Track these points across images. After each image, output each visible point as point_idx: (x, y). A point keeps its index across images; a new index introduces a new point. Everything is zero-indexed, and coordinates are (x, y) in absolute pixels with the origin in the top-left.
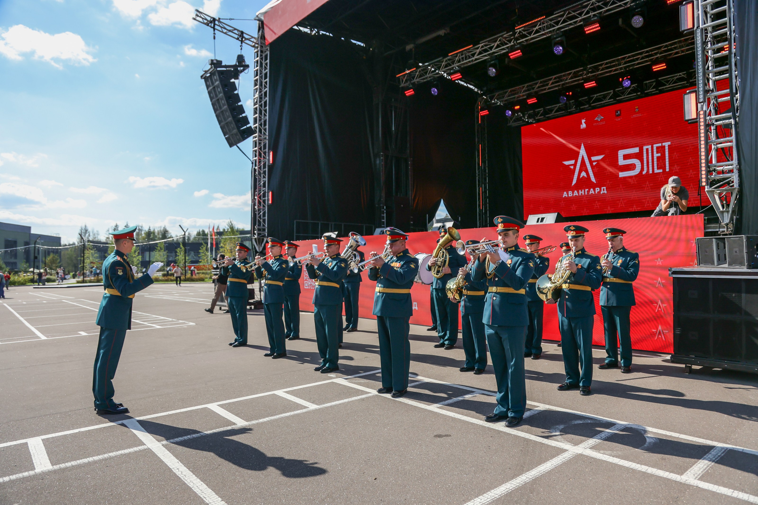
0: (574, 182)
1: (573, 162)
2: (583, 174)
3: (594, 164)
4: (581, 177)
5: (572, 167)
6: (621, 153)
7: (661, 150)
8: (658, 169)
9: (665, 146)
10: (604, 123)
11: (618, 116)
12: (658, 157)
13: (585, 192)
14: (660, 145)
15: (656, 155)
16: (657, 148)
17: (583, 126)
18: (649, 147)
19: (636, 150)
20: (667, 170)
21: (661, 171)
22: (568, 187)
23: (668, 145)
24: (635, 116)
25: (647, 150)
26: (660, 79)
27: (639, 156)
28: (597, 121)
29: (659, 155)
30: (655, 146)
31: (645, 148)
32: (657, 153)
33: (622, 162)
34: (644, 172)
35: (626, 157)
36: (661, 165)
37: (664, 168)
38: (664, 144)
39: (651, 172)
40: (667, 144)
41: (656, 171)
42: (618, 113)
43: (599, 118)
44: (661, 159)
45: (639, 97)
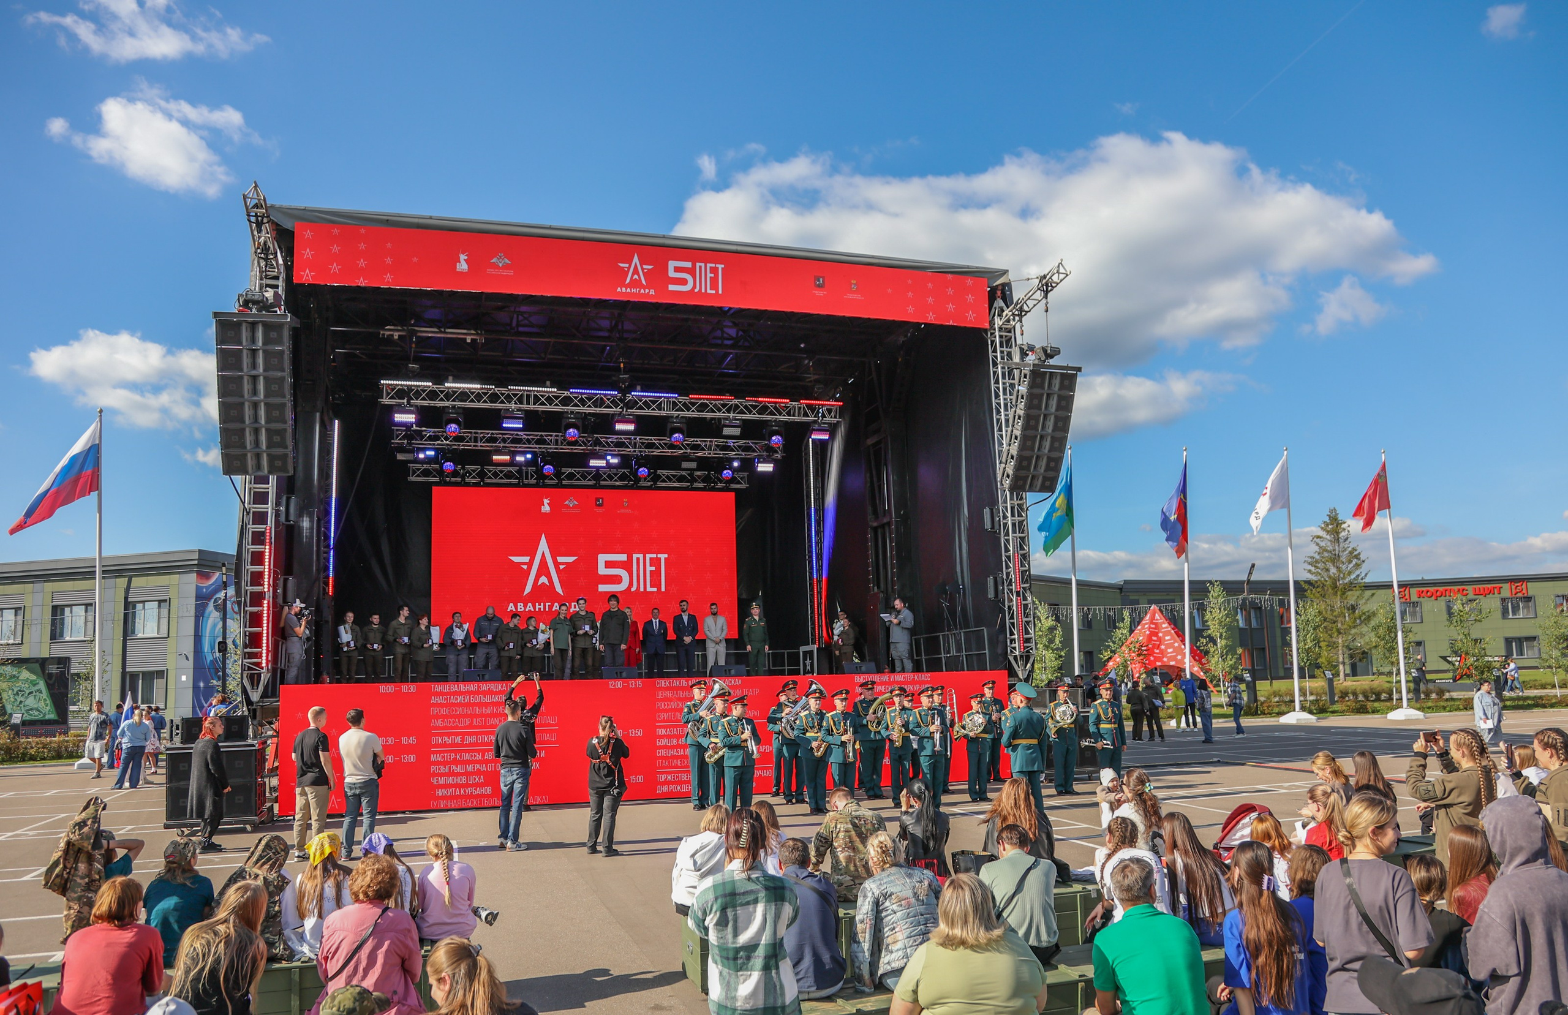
0: (528, 589)
1: (526, 559)
2: (543, 580)
3: (562, 567)
4: (540, 583)
5: (525, 567)
6: (602, 558)
7: (655, 562)
8: (651, 586)
10: (578, 511)
13: (545, 606)
14: (654, 556)
15: (649, 569)
17: (546, 508)
18: (641, 556)
19: (623, 557)
20: (663, 589)
21: (655, 590)
22: (518, 598)
24: (622, 511)
25: (638, 559)
27: (627, 566)
28: (567, 506)
29: (653, 568)
30: (648, 556)
31: (635, 556)
32: (651, 566)
33: (602, 570)
34: (633, 589)
35: (609, 564)
36: (656, 583)
37: (659, 588)
38: (659, 556)
39: (642, 589)
40: (663, 557)
41: (649, 589)
43: (571, 503)
44: (655, 575)
45: (631, 488)
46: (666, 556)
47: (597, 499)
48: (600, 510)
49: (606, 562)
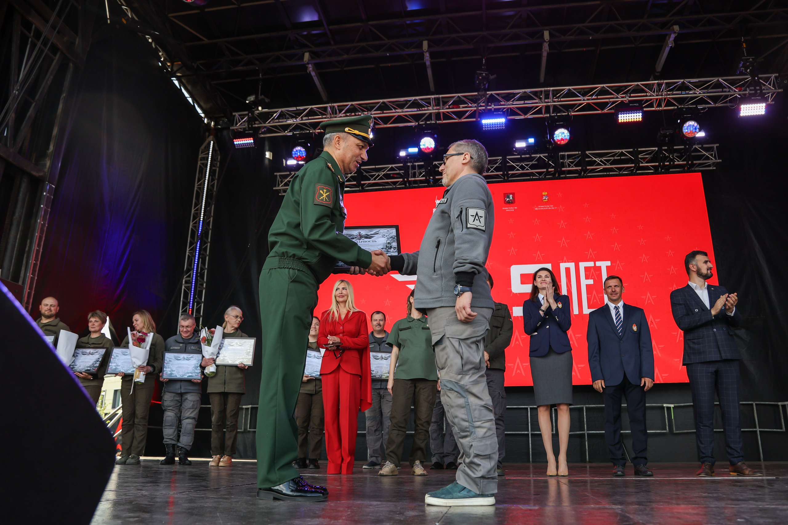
9: (600, 267)
11: (509, 202)
12: (588, 286)
14: (591, 264)
16: (587, 269)
18: (572, 265)
23: (607, 267)
24: (542, 207)
25: (568, 270)
26: (587, 152)
29: (591, 282)
30: (583, 265)
31: (563, 266)
32: (587, 278)
38: (598, 264)
40: (604, 265)
42: (509, 197)
46: (608, 263)
47: (506, 195)
48: (510, 209)
49: (522, 275)
